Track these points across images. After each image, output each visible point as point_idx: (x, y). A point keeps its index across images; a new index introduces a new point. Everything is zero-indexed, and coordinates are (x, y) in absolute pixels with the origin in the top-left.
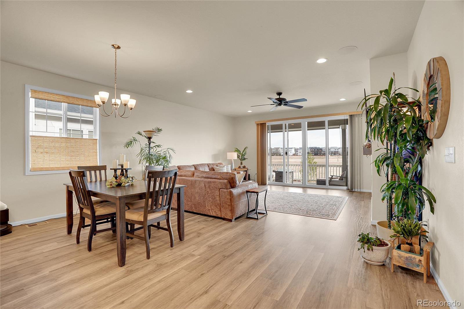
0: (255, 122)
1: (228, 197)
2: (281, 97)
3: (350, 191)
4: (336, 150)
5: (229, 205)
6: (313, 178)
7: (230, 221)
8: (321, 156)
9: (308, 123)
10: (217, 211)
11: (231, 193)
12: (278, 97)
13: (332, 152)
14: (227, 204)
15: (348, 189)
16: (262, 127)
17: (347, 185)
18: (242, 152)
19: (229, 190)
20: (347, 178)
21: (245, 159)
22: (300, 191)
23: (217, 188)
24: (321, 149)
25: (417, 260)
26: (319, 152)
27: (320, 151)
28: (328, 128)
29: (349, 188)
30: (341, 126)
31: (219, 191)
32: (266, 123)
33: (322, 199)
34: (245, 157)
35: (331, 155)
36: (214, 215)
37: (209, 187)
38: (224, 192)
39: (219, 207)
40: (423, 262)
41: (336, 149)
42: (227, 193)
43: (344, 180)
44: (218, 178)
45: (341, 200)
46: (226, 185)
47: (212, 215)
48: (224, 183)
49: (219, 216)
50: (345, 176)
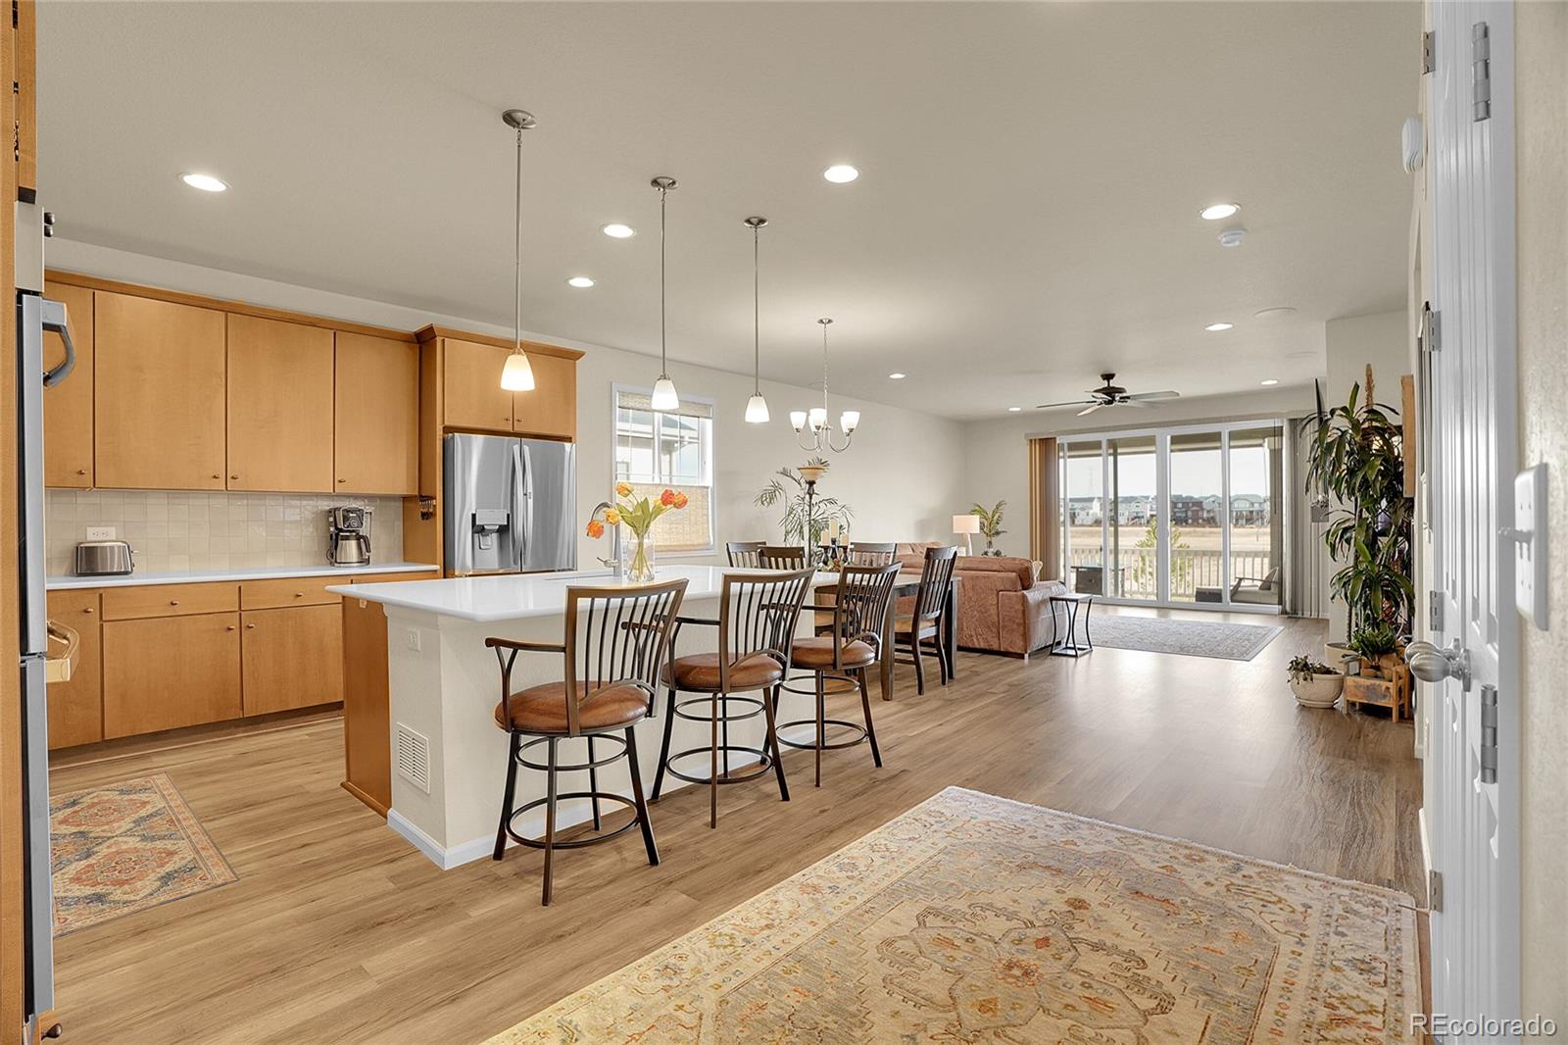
0: (1026, 435)
1: (1019, 607)
2: (1113, 383)
3: (1289, 617)
4: (1256, 505)
5: (1018, 624)
6: (1182, 590)
7: (1021, 657)
8: (1199, 525)
9: (1172, 437)
10: (989, 639)
11: (1024, 596)
12: (1105, 384)
13: (1241, 512)
14: (1014, 622)
15: (1284, 612)
16: (1046, 448)
17: (1281, 602)
18: (990, 516)
19: (1019, 593)
20: (1281, 583)
21: (998, 533)
22: (1151, 614)
23: (992, 590)
24: (1199, 504)
25: (1384, 688)
26: (1190, 513)
27: (1195, 508)
28: (1230, 447)
29: (1288, 608)
30: (1266, 440)
31: (998, 594)
32: (1055, 438)
33: (1215, 630)
34: (999, 528)
35: (1236, 525)
36: (983, 645)
37: (973, 589)
38: (1010, 598)
39: (994, 630)
40: (1391, 691)
41: (1253, 504)
42: (1015, 598)
43: (1274, 589)
44: (994, 568)
45: (1264, 633)
46: (1015, 584)
47: (977, 646)
48: (1011, 579)
49: (995, 647)
50: (1275, 578)
